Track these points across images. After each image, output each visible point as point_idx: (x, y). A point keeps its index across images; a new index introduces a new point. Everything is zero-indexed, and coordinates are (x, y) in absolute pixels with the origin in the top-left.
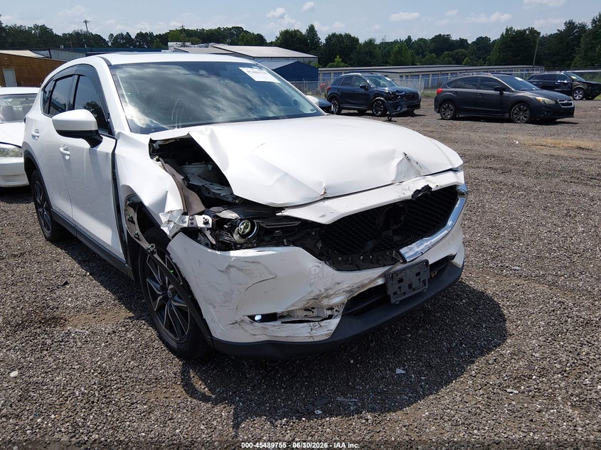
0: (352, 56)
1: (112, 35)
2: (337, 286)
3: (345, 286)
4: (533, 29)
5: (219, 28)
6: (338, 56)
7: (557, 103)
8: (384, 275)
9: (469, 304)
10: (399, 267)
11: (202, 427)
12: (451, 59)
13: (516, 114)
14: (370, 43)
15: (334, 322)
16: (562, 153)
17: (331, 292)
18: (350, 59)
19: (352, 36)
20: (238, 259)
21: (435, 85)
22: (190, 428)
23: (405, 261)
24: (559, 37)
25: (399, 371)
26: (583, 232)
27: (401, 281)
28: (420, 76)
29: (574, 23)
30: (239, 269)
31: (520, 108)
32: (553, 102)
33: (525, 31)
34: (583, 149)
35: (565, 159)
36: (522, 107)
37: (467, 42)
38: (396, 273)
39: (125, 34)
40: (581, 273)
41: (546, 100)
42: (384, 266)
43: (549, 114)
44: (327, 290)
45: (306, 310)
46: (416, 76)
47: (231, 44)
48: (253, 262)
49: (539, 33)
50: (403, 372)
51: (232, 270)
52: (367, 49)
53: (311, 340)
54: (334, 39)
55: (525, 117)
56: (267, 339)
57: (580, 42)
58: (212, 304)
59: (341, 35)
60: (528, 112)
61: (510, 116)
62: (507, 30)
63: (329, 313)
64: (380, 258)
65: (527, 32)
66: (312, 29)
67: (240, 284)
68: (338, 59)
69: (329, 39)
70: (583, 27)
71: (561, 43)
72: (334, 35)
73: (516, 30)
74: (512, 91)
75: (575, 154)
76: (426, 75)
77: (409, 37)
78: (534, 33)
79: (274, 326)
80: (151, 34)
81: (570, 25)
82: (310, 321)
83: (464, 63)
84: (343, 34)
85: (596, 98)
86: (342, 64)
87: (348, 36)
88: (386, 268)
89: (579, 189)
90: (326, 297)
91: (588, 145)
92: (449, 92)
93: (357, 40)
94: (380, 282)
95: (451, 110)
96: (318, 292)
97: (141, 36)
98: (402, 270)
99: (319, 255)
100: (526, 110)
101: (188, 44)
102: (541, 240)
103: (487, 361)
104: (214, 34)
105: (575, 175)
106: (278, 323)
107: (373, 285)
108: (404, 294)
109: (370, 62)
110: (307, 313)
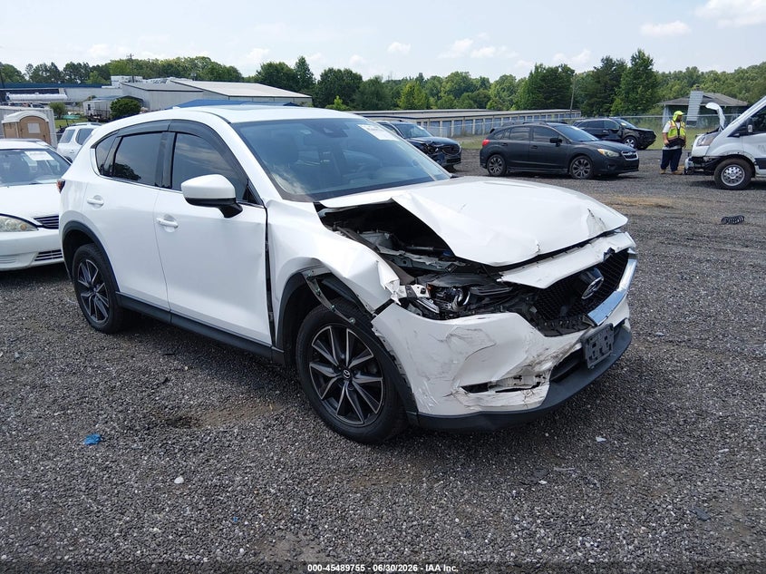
0: (354, 97)
1: (30, 66)
2: (547, 352)
3: (552, 352)
4: (566, 66)
5: (178, 58)
6: (338, 97)
7: (621, 155)
8: (580, 340)
9: (631, 371)
10: (592, 331)
11: (433, 507)
12: (472, 102)
13: (576, 169)
14: (376, 82)
15: (544, 390)
16: (644, 212)
17: (542, 358)
18: (353, 101)
19: (354, 72)
20: (459, 327)
21: (459, 133)
22: (420, 510)
23: (596, 325)
24: (597, 76)
25: (599, 439)
26: (707, 295)
27: (594, 345)
28: (441, 123)
29: (611, 60)
30: (460, 338)
31: (579, 162)
32: (616, 155)
33: (557, 68)
34: (664, 207)
35: (650, 218)
36: (582, 161)
37: (488, 82)
38: (591, 338)
39: (49, 64)
40: (724, 336)
41: (610, 153)
42: (579, 330)
43: (613, 168)
44: (538, 356)
45: (515, 378)
46: (435, 122)
47: (196, 79)
48: (475, 330)
49: (573, 71)
50: (604, 440)
51: (454, 340)
52: (373, 88)
53: (525, 408)
54: (330, 75)
55: (586, 172)
56: (481, 410)
57: (619, 82)
58: (426, 377)
59: (339, 71)
60: (589, 166)
61: (568, 171)
62: (537, 68)
63: (537, 380)
64: (574, 322)
65: (560, 70)
66: (302, 63)
67: (461, 353)
68: (338, 100)
69: (325, 75)
70: (621, 65)
71: (599, 82)
72: (331, 70)
73: (547, 67)
74: (570, 143)
75: (657, 212)
76: (447, 121)
77: (421, 75)
78: (568, 71)
79: (489, 396)
80: (86, 66)
81: (608, 62)
82: (523, 389)
83: (488, 107)
84: (342, 69)
85: (649, 148)
86: (344, 107)
87: (349, 73)
88: (581, 333)
89: (681, 251)
90: (539, 363)
91: (666, 202)
92: (495, 143)
93: (361, 78)
94: (578, 347)
95: (500, 165)
96: (531, 358)
97: (72, 68)
98: (596, 334)
99: (532, 320)
100: (587, 164)
101: (137, 78)
102: (669, 305)
103: (678, 423)
104: (172, 66)
105: (670, 236)
106: (491, 392)
107: (573, 351)
108: (596, 359)
109: (377, 105)
110: (517, 381)
